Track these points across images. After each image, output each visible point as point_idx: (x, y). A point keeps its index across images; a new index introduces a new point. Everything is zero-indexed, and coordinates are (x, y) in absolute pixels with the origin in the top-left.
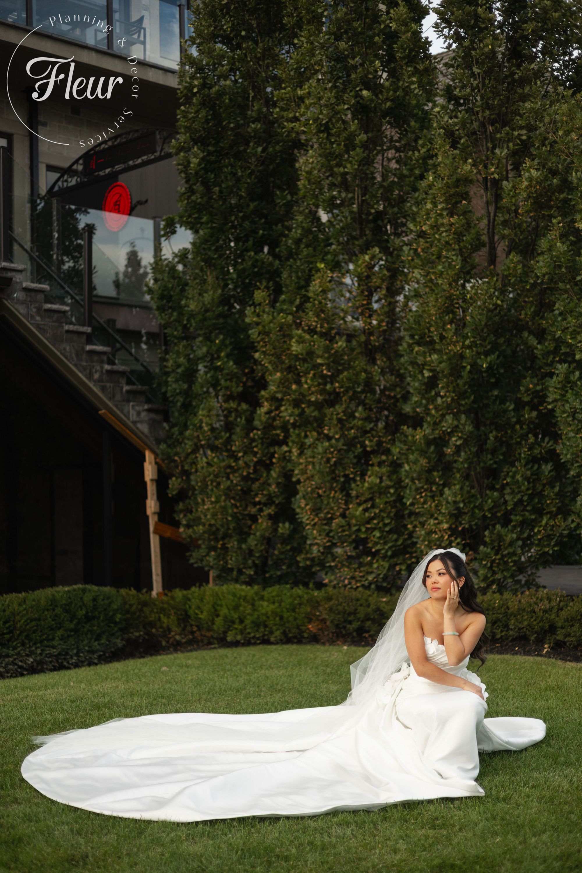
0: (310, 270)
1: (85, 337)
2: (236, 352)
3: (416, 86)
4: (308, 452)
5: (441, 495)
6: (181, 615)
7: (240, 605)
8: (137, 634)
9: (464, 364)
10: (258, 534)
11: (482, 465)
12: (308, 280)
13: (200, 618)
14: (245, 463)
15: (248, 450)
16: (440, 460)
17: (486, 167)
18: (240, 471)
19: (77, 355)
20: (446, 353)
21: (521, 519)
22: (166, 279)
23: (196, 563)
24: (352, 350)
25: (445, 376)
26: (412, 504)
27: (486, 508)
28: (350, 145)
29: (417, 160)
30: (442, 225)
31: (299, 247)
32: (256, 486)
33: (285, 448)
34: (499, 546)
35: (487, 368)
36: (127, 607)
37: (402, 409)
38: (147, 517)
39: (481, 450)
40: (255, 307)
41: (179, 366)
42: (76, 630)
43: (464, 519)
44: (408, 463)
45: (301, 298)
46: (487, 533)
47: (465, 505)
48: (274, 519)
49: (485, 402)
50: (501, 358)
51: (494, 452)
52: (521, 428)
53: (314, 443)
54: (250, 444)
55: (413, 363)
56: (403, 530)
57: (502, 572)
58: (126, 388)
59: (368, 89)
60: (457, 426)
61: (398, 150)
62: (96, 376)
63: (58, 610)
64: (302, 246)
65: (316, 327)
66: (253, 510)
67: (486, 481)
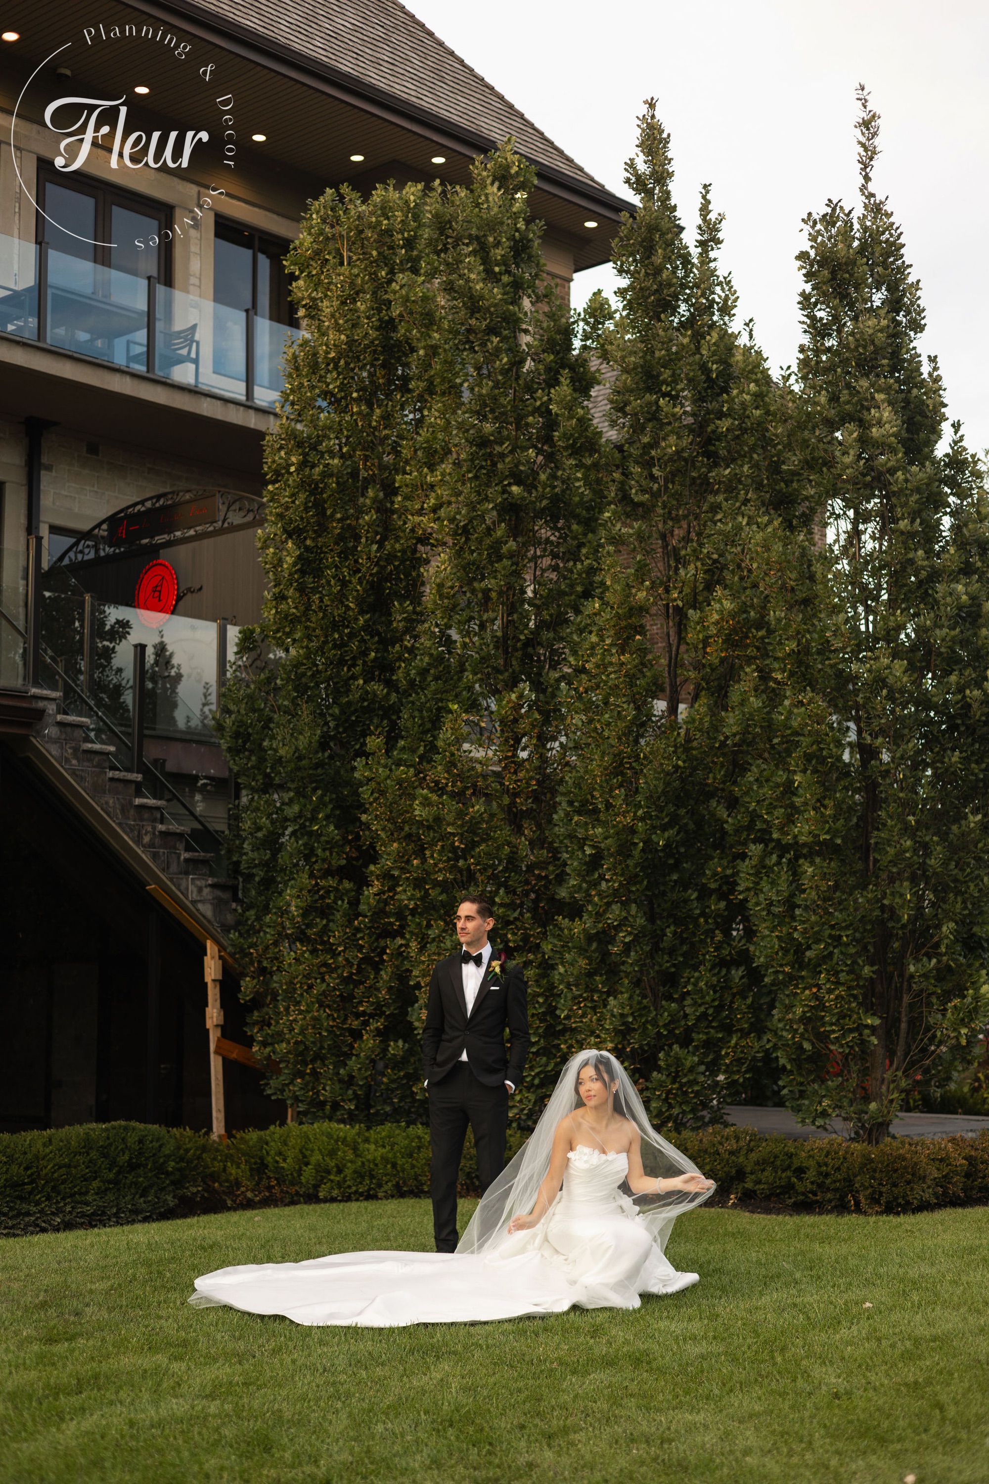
0: (439, 709)
1: (133, 786)
2: (338, 812)
3: (581, 483)
4: (431, 947)
5: (605, 1006)
6: (255, 1163)
7: (338, 1149)
8: (195, 1190)
9: (636, 841)
10: (362, 1054)
11: (656, 968)
12: (436, 723)
13: (283, 1168)
14: (347, 960)
15: (351, 942)
16: (603, 961)
17: (667, 591)
18: (340, 971)
19: (123, 811)
20: (614, 826)
21: (705, 1037)
22: (243, 712)
23: (275, 1094)
24: (492, 816)
25: (612, 855)
26: (568, 1017)
27: (661, 1024)
28: (496, 554)
29: (580, 574)
30: (611, 663)
31: (425, 679)
32: (359, 991)
33: (399, 941)
34: (677, 1072)
35: (664, 845)
36: (182, 1152)
37: (555, 893)
38: (207, 1031)
39: (656, 948)
40: (367, 758)
41: (259, 829)
42: (116, 1182)
43: (633, 1038)
44: (562, 964)
45: (425, 746)
46: (661, 1055)
47: (635, 1018)
48: (384, 1035)
49: (662, 888)
50: (682, 834)
51: (672, 952)
52: (706, 922)
53: (439, 936)
54: (354, 935)
55: (571, 836)
56: (554, 1051)
57: (681, 1105)
58: (185, 855)
59: (518, 484)
60: (626, 918)
61: (555, 556)
62: (146, 839)
63: (94, 1154)
64: (430, 679)
65: (447, 784)
66: (356, 1024)
67: (661, 988)
